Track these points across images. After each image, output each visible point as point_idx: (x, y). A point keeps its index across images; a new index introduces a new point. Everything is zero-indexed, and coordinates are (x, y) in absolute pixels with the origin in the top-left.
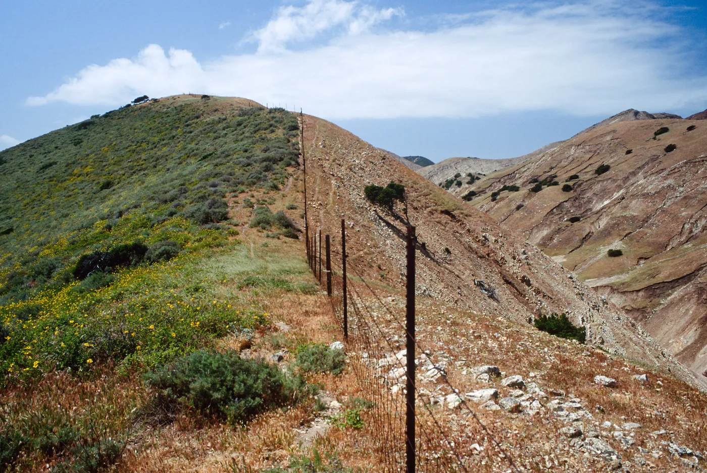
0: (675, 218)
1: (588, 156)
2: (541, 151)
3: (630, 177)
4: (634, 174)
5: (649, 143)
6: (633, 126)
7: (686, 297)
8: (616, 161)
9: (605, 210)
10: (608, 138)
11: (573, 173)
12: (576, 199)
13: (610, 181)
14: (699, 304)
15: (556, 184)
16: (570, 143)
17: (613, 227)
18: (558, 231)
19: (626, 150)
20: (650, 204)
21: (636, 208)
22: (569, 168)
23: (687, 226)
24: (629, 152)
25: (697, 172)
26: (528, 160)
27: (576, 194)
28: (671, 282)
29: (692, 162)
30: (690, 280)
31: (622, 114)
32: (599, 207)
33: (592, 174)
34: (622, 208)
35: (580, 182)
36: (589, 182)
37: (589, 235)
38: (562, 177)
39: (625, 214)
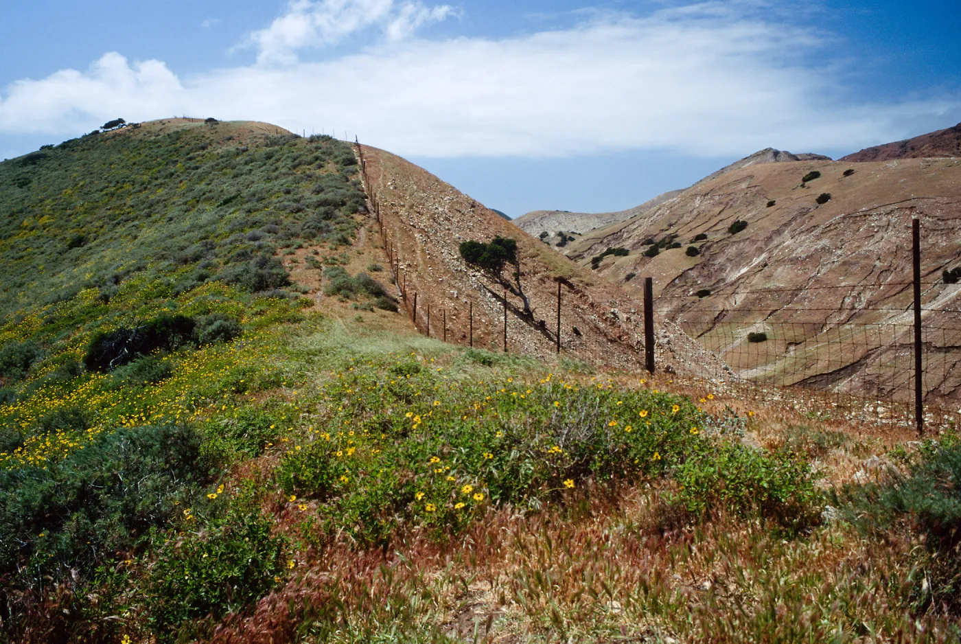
0: (833, 289)
1: (718, 210)
2: (653, 204)
3: (774, 237)
4: (778, 232)
5: (796, 191)
6: (774, 171)
8: (755, 216)
9: (742, 280)
10: (744, 185)
11: (699, 231)
12: (704, 266)
13: (747, 242)
15: (678, 246)
16: (694, 192)
17: (753, 303)
18: (682, 309)
19: (767, 201)
20: (800, 272)
21: (783, 277)
22: (693, 225)
23: (848, 301)
24: (771, 204)
25: (858, 230)
26: (636, 215)
27: (703, 259)
28: (831, 373)
29: (853, 217)
30: (854, 371)
31: (757, 155)
32: (734, 276)
33: (725, 234)
34: (765, 278)
35: (709, 244)
36: (720, 243)
37: (722, 313)
38: (685, 237)
39: (767, 286)
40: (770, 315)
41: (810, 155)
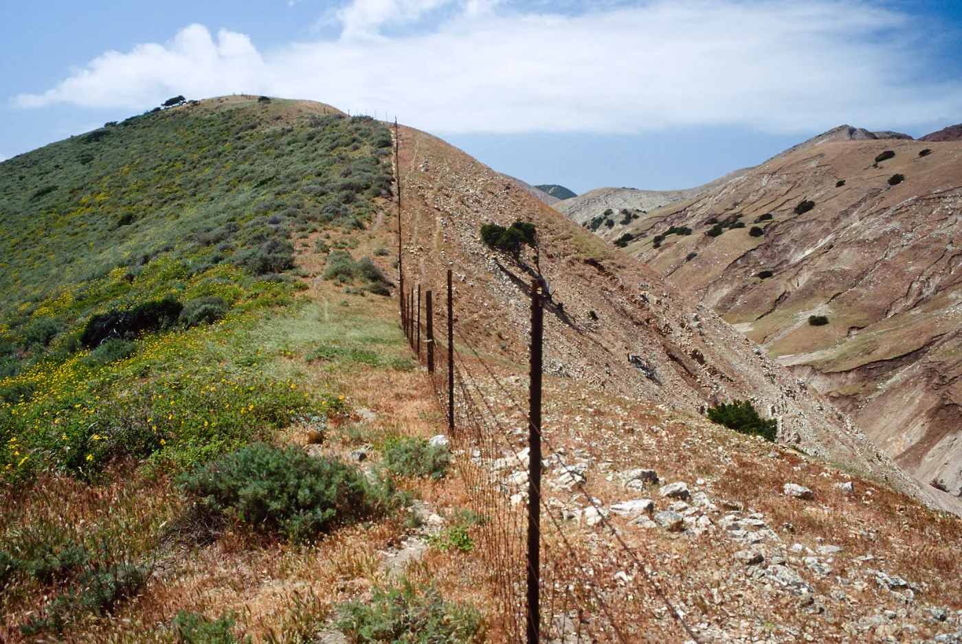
0: (900, 274)
1: (785, 189)
2: (721, 181)
3: (841, 218)
4: (846, 213)
5: (868, 171)
6: (847, 149)
7: (912, 380)
8: (823, 196)
9: (806, 262)
10: (813, 164)
11: (764, 211)
12: (768, 246)
13: (813, 223)
14: (928, 390)
15: (741, 225)
16: (761, 171)
17: (816, 285)
18: (743, 290)
19: (836, 181)
20: (867, 255)
21: (848, 259)
22: (758, 204)
23: (915, 286)
24: (840, 184)
25: (931, 213)
26: (703, 193)
27: (767, 240)
28: (891, 360)
29: (925, 200)
30: (917, 358)
31: (832, 132)
32: (799, 257)
33: (791, 214)
34: (829, 260)
35: (773, 224)
36: (785, 224)
37: (784, 296)
38: (750, 218)
39: (832, 268)
40: (833, 298)
41: (888, 133)
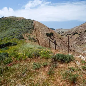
1: (83, 29)
2: (75, 28)
11: (80, 32)
12: (81, 36)
15: (77, 34)
16: (80, 26)
18: (78, 42)
26: (72, 29)
36: (83, 33)
37: (83, 43)
38: (79, 32)
